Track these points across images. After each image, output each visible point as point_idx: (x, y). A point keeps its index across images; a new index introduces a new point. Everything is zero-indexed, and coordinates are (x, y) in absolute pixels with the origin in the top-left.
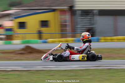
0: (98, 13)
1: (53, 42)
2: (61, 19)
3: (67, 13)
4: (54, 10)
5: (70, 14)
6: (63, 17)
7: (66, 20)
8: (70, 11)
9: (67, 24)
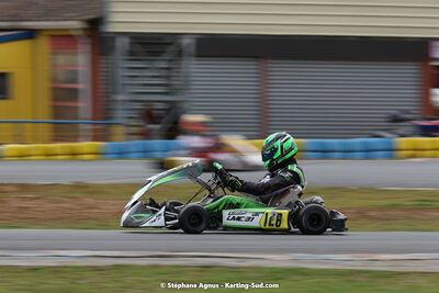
0: (192, 49)
1: (22, 156)
2: (55, 67)
3: (80, 46)
4: (30, 34)
5: (88, 48)
6: (62, 59)
7: (76, 72)
8: (89, 36)
9: (80, 86)
